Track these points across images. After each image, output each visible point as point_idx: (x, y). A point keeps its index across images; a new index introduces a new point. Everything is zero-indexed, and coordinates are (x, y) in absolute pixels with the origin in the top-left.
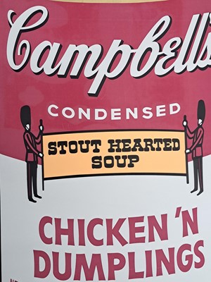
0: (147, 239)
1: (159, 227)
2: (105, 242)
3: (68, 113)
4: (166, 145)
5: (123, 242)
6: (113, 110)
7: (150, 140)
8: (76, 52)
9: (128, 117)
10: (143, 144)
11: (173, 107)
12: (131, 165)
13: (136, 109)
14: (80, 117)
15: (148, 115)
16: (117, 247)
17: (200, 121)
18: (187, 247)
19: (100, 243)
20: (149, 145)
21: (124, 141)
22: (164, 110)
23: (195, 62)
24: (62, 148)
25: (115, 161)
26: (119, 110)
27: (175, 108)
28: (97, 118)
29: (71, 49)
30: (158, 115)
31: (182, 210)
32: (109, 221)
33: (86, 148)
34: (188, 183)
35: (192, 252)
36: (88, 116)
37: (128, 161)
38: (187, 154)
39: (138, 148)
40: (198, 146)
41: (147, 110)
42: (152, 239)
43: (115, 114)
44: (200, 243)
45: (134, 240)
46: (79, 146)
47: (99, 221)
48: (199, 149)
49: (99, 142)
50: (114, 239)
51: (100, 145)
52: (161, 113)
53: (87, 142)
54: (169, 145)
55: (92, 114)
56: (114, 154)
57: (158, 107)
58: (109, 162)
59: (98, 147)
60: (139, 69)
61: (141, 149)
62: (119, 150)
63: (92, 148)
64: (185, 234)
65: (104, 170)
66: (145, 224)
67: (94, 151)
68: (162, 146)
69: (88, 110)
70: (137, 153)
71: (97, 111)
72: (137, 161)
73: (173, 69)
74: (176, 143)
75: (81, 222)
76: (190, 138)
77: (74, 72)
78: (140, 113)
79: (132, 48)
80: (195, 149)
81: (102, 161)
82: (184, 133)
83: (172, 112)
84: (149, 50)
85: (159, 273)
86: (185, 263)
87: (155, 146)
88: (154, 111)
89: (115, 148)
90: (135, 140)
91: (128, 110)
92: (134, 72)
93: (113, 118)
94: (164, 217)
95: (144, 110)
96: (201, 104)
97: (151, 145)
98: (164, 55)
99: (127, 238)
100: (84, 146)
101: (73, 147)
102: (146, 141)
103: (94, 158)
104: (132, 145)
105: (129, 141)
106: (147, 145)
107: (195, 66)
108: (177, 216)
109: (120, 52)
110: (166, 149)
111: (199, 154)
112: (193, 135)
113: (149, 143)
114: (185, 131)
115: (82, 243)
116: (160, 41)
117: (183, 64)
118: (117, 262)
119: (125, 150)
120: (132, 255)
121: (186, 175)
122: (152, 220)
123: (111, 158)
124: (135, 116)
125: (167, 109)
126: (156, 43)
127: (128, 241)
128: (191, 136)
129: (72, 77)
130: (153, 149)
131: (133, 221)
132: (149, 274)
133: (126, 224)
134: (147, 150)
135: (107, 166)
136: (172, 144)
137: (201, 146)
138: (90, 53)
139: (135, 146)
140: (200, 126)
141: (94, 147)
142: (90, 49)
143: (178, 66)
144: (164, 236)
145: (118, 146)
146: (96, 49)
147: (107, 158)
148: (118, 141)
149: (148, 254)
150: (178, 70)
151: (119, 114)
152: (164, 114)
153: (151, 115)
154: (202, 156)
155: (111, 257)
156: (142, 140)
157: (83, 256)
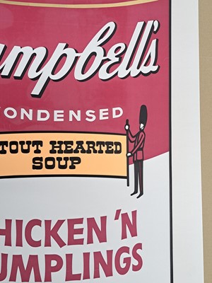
0: (85, 241)
1: (98, 229)
2: (43, 243)
3: (10, 113)
4: (108, 147)
5: (61, 244)
6: (56, 112)
7: (93, 143)
8: (21, 54)
9: (71, 119)
10: (85, 147)
11: (116, 111)
12: (72, 167)
13: (79, 112)
14: (22, 118)
15: (91, 118)
16: (55, 249)
17: (142, 125)
18: (125, 249)
19: (37, 244)
20: (92, 148)
21: (66, 143)
22: (107, 114)
23: (138, 68)
24: (3, 148)
25: (57, 162)
26: (62, 112)
27: (118, 112)
28: (39, 119)
29: (16, 50)
30: (101, 118)
31: (122, 212)
32: (48, 223)
33: (27, 148)
34: (128, 185)
35: (130, 255)
36: (30, 117)
37: (69, 163)
38: (128, 157)
39: (80, 150)
40: (139, 149)
41: (90, 113)
42: (90, 241)
43: (58, 116)
44: (139, 246)
45: (72, 242)
46: (20, 146)
47: (38, 222)
48: (140, 153)
49: (40, 143)
50: (52, 240)
51: (42, 146)
52: (104, 116)
53: (29, 143)
54: (111, 148)
55: (35, 115)
56: (55, 156)
57: (101, 111)
58: (50, 163)
59: (40, 148)
60: (83, 73)
61: (83, 151)
62: (60, 152)
63: (33, 149)
64: (124, 236)
65: (44, 171)
66: (84, 226)
67: (36, 152)
68: (104, 148)
69: (31, 111)
70: (79, 155)
71: (39, 112)
72: (79, 162)
73: (117, 74)
74: (118, 147)
75: (19, 223)
76: (132, 142)
77: (18, 73)
78: (84, 116)
79: (77, 52)
80: (136, 152)
81: (43, 162)
82: (125, 137)
83: (114, 116)
84: (94, 54)
85: (97, 275)
86: (123, 265)
87: (97, 148)
88: (97, 114)
89: (57, 149)
90: (77, 142)
91: (71, 112)
92: (78, 75)
93: (56, 120)
94: (104, 219)
95: (88, 113)
96: (144, 109)
97: (93, 147)
98: (108, 60)
99: (65, 239)
100: (25, 147)
101: (14, 147)
102: (88, 143)
103: (34, 159)
104: (74, 147)
105: (71, 143)
106: (89, 147)
107: (138, 71)
108: (117, 218)
109: (65, 55)
110: (107, 152)
111: (140, 157)
112: (134, 139)
113: (91, 145)
114: (127, 135)
115: (19, 244)
116: (105, 46)
117: (127, 69)
118: (54, 263)
119: (66, 152)
120: (69, 257)
121: (127, 178)
122: (91, 222)
123: (52, 159)
124: (78, 118)
125: (110, 112)
126: (101, 48)
127: (66, 243)
128: (133, 139)
129: (16, 78)
130: (95, 152)
131: (71, 222)
132: (87, 276)
133: (65, 225)
134: (89, 152)
135: (48, 167)
136: (114, 147)
137: (142, 149)
138: (34, 55)
139: (78, 148)
140: (141, 131)
141: (35, 148)
142: (35, 51)
143: (122, 71)
144: (103, 238)
145: (60, 147)
146: (41, 52)
147: (48, 159)
148: (60, 143)
149: (86, 256)
150: (121, 75)
151: (62, 116)
152: (107, 118)
153: (94, 118)
154: (143, 160)
155: (49, 258)
156: (85, 143)
157: (20, 256)
